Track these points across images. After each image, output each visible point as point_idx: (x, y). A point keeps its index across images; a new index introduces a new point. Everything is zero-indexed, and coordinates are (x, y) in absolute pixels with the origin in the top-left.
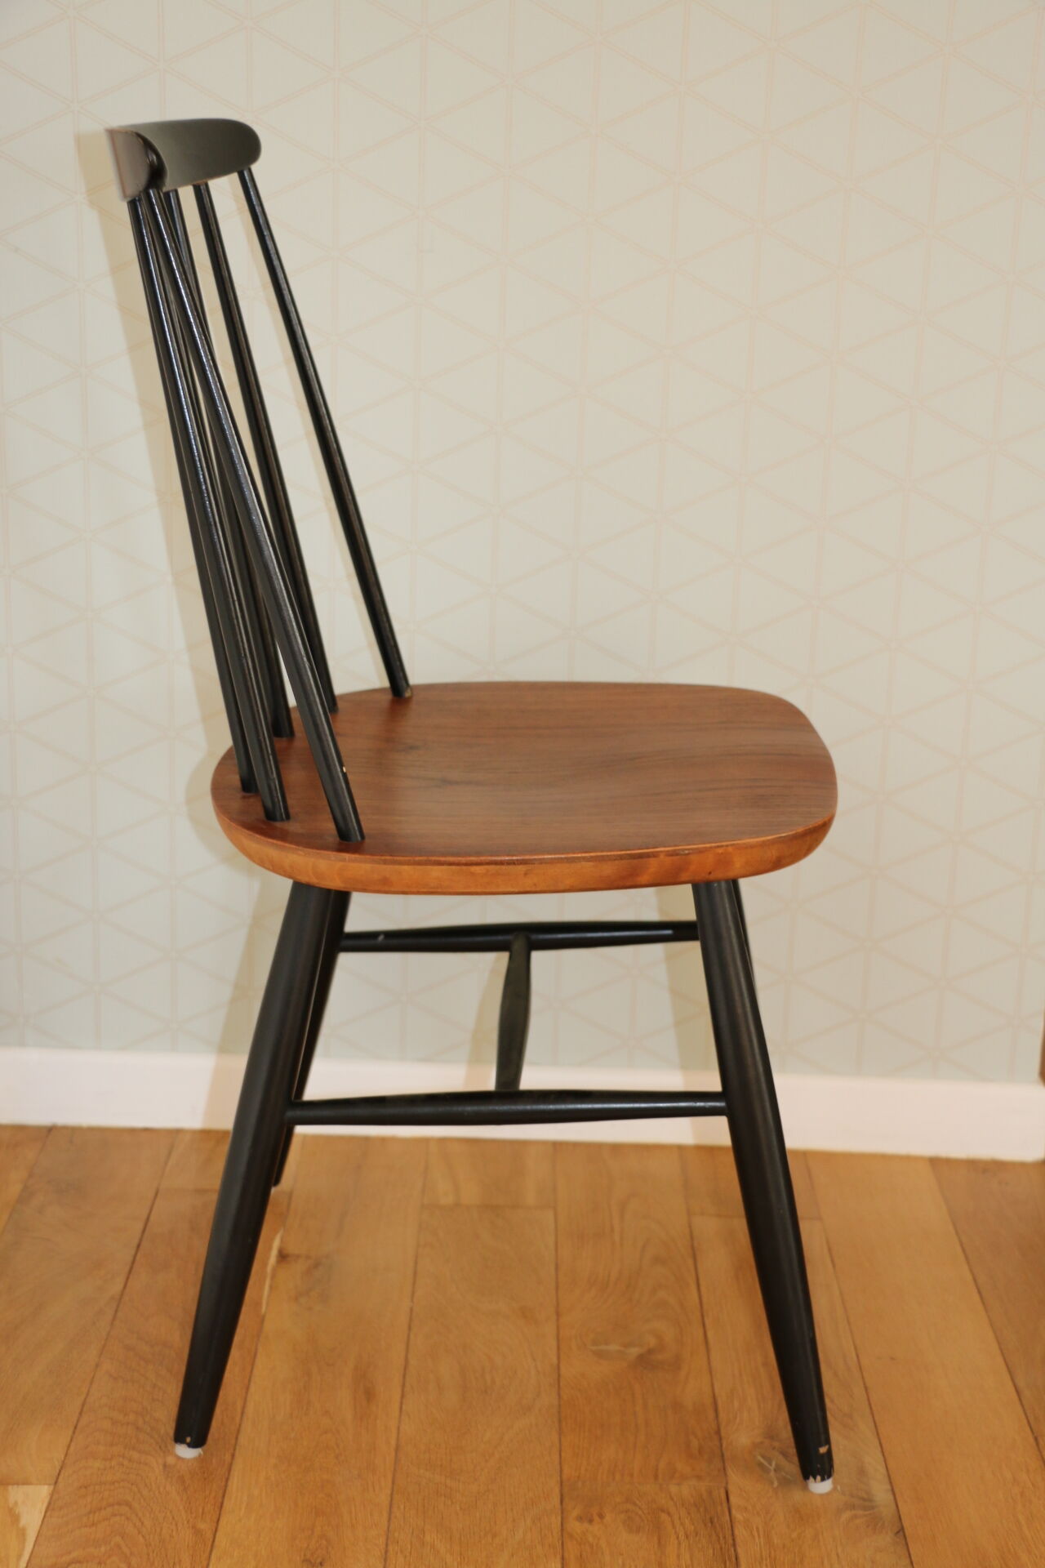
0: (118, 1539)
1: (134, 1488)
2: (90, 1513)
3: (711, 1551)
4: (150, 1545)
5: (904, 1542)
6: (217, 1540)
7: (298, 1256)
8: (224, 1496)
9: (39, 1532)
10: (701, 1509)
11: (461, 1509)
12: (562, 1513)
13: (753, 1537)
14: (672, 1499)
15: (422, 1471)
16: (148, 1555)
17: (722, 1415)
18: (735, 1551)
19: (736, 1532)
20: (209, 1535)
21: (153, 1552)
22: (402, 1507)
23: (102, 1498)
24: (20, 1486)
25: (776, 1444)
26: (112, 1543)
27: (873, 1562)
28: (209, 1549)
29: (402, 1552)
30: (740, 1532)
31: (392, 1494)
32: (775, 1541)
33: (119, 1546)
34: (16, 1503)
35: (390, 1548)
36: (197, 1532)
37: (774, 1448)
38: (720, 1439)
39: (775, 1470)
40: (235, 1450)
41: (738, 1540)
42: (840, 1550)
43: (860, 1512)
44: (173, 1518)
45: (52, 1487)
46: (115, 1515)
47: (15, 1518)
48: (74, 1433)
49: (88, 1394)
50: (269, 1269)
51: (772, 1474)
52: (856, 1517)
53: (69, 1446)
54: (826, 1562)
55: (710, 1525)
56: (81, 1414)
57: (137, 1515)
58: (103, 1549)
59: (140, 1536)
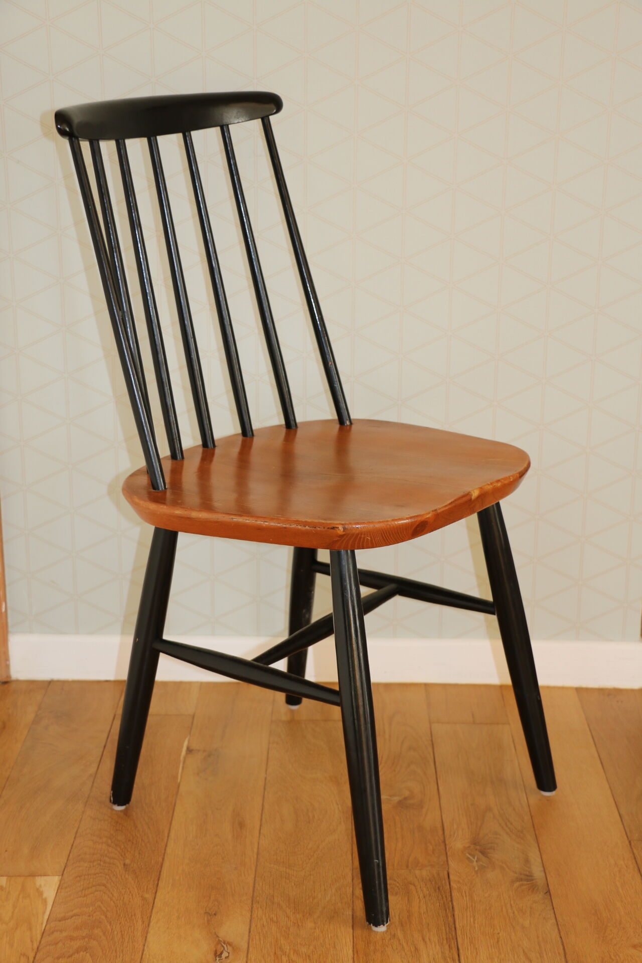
0: (99, 903)
1: (107, 877)
2: (83, 890)
3: (438, 904)
4: (118, 906)
5: (549, 898)
6: (155, 903)
7: (199, 750)
8: (158, 880)
9: (54, 901)
10: (433, 883)
11: (295, 884)
12: (353, 885)
13: (463, 896)
14: (416, 877)
15: (272, 865)
16: (117, 911)
17: (447, 832)
18: (452, 904)
19: (453, 894)
20: (151, 901)
21: (119, 910)
22: (261, 884)
23: (89, 883)
24: (43, 877)
25: (478, 847)
26: (96, 905)
27: (531, 908)
28: (151, 908)
29: (261, 907)
30: (455, 894)
31: (255, 877)
32: (475, 899)
33: (100, 907)
34: (40, 886)
35: (254, 906)
36: (143, 899)
37: (476, 850)
38: (445, 845)
39: (476, 861)
40: (164, 856)
41: (454, 898)
42: (512, 902)
43: (525, 883)
44: (130, 892)
45: (61, 877)
46: (97, 891)
47: (41, 894)
48: (71, 848)
49: (78, 828)
50: (182, 758)
51: (475, 863)
52: (522, 885)
53: (69, 856)
54: (504, 909)
55: (438, 890)
56: (75, 838)
57: (109, 891)
58: (91, 909)
59: (112, 902)
